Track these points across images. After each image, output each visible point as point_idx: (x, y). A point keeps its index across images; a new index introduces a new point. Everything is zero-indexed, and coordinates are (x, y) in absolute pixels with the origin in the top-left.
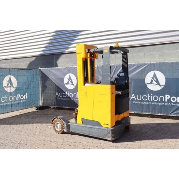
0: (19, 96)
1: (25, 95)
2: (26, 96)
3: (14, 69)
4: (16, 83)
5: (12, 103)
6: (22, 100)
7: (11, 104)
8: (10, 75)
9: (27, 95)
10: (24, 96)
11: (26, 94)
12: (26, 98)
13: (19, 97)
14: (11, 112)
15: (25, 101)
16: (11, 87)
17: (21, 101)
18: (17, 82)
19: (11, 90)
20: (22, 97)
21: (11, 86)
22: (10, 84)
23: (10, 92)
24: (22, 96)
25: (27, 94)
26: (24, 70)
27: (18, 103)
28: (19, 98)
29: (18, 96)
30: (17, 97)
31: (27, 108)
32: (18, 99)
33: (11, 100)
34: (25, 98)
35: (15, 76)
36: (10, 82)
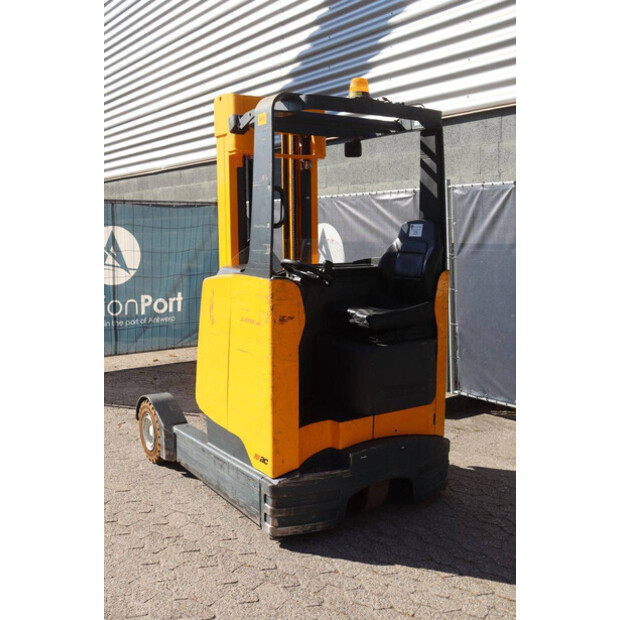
0: (147, 301)
1: (171, 300)
2: (175, 303)
3: (127, 205)
4: (138, 255)
5: (120, 323)
6: (161, 315)
7: (116, 326)
8: (113, 224)
9: (180, 298)
10: (168, 302)
11: (176, 296)
12: (179, 309)
13: (148, 304)
14: (116, 354)
15: (172, 319)
16: (114, 266)
17: (157, 320)
18: (142, 252)
19: (114, 277)
20: (160, 306)
21: (116, 264)
22: (113, 256)
23: (111, 284)
24: (161, 300)
25: (182, 296)
26: (171, 206)
27: (145, 327)
28: (146, 308)
29: (143, 300)
30: (139, 303)
31: (180, 345)
32: (143, 313)
33: (115, 312)
34: (171, 310)
35: (132, 228)
36: (112, 249)
